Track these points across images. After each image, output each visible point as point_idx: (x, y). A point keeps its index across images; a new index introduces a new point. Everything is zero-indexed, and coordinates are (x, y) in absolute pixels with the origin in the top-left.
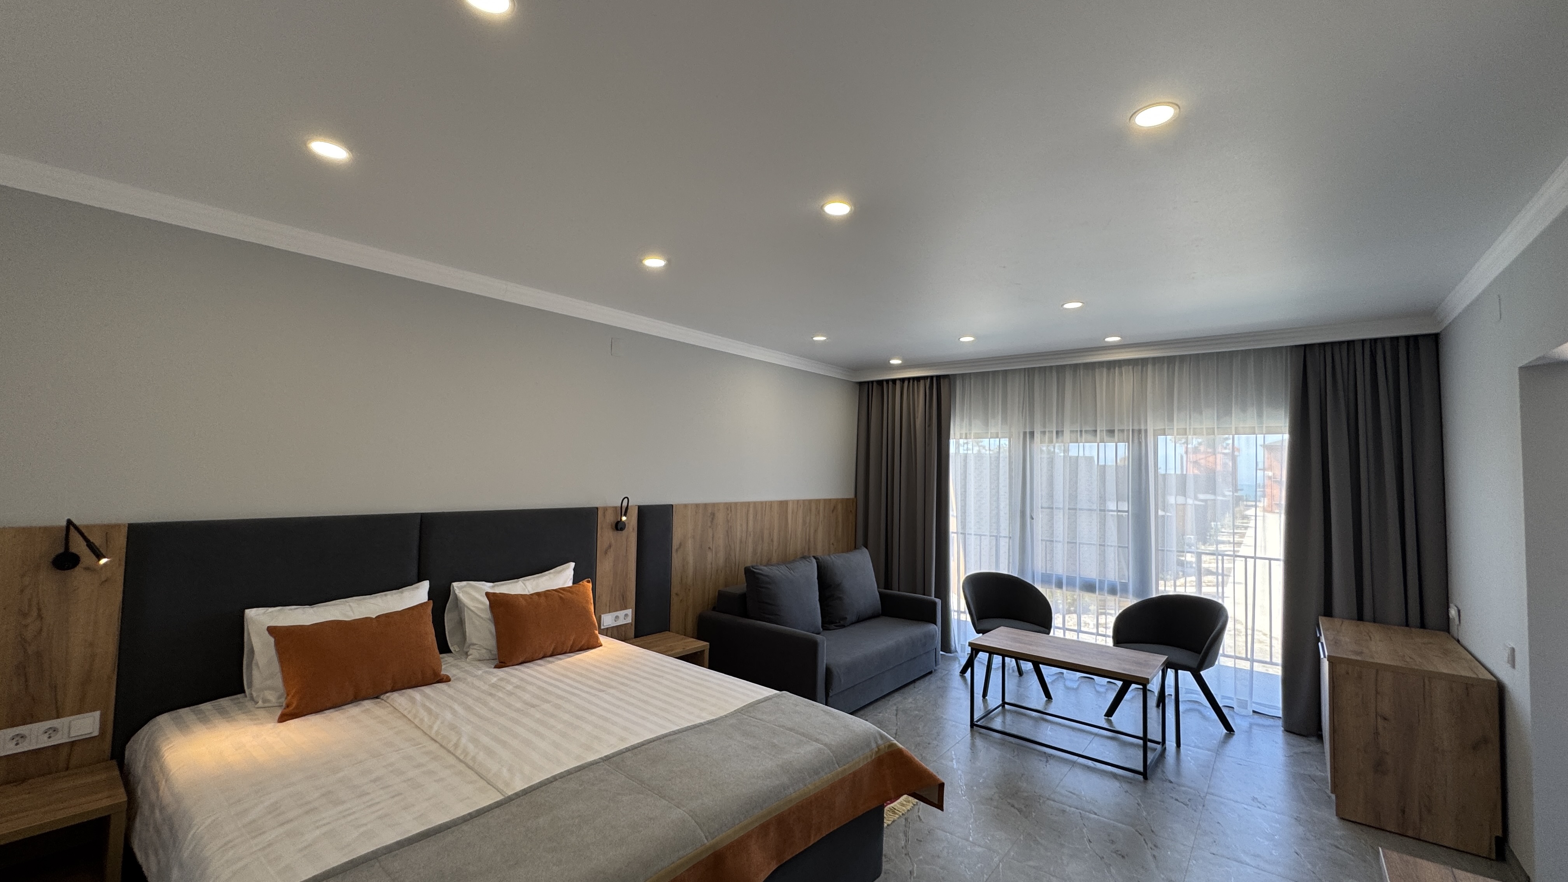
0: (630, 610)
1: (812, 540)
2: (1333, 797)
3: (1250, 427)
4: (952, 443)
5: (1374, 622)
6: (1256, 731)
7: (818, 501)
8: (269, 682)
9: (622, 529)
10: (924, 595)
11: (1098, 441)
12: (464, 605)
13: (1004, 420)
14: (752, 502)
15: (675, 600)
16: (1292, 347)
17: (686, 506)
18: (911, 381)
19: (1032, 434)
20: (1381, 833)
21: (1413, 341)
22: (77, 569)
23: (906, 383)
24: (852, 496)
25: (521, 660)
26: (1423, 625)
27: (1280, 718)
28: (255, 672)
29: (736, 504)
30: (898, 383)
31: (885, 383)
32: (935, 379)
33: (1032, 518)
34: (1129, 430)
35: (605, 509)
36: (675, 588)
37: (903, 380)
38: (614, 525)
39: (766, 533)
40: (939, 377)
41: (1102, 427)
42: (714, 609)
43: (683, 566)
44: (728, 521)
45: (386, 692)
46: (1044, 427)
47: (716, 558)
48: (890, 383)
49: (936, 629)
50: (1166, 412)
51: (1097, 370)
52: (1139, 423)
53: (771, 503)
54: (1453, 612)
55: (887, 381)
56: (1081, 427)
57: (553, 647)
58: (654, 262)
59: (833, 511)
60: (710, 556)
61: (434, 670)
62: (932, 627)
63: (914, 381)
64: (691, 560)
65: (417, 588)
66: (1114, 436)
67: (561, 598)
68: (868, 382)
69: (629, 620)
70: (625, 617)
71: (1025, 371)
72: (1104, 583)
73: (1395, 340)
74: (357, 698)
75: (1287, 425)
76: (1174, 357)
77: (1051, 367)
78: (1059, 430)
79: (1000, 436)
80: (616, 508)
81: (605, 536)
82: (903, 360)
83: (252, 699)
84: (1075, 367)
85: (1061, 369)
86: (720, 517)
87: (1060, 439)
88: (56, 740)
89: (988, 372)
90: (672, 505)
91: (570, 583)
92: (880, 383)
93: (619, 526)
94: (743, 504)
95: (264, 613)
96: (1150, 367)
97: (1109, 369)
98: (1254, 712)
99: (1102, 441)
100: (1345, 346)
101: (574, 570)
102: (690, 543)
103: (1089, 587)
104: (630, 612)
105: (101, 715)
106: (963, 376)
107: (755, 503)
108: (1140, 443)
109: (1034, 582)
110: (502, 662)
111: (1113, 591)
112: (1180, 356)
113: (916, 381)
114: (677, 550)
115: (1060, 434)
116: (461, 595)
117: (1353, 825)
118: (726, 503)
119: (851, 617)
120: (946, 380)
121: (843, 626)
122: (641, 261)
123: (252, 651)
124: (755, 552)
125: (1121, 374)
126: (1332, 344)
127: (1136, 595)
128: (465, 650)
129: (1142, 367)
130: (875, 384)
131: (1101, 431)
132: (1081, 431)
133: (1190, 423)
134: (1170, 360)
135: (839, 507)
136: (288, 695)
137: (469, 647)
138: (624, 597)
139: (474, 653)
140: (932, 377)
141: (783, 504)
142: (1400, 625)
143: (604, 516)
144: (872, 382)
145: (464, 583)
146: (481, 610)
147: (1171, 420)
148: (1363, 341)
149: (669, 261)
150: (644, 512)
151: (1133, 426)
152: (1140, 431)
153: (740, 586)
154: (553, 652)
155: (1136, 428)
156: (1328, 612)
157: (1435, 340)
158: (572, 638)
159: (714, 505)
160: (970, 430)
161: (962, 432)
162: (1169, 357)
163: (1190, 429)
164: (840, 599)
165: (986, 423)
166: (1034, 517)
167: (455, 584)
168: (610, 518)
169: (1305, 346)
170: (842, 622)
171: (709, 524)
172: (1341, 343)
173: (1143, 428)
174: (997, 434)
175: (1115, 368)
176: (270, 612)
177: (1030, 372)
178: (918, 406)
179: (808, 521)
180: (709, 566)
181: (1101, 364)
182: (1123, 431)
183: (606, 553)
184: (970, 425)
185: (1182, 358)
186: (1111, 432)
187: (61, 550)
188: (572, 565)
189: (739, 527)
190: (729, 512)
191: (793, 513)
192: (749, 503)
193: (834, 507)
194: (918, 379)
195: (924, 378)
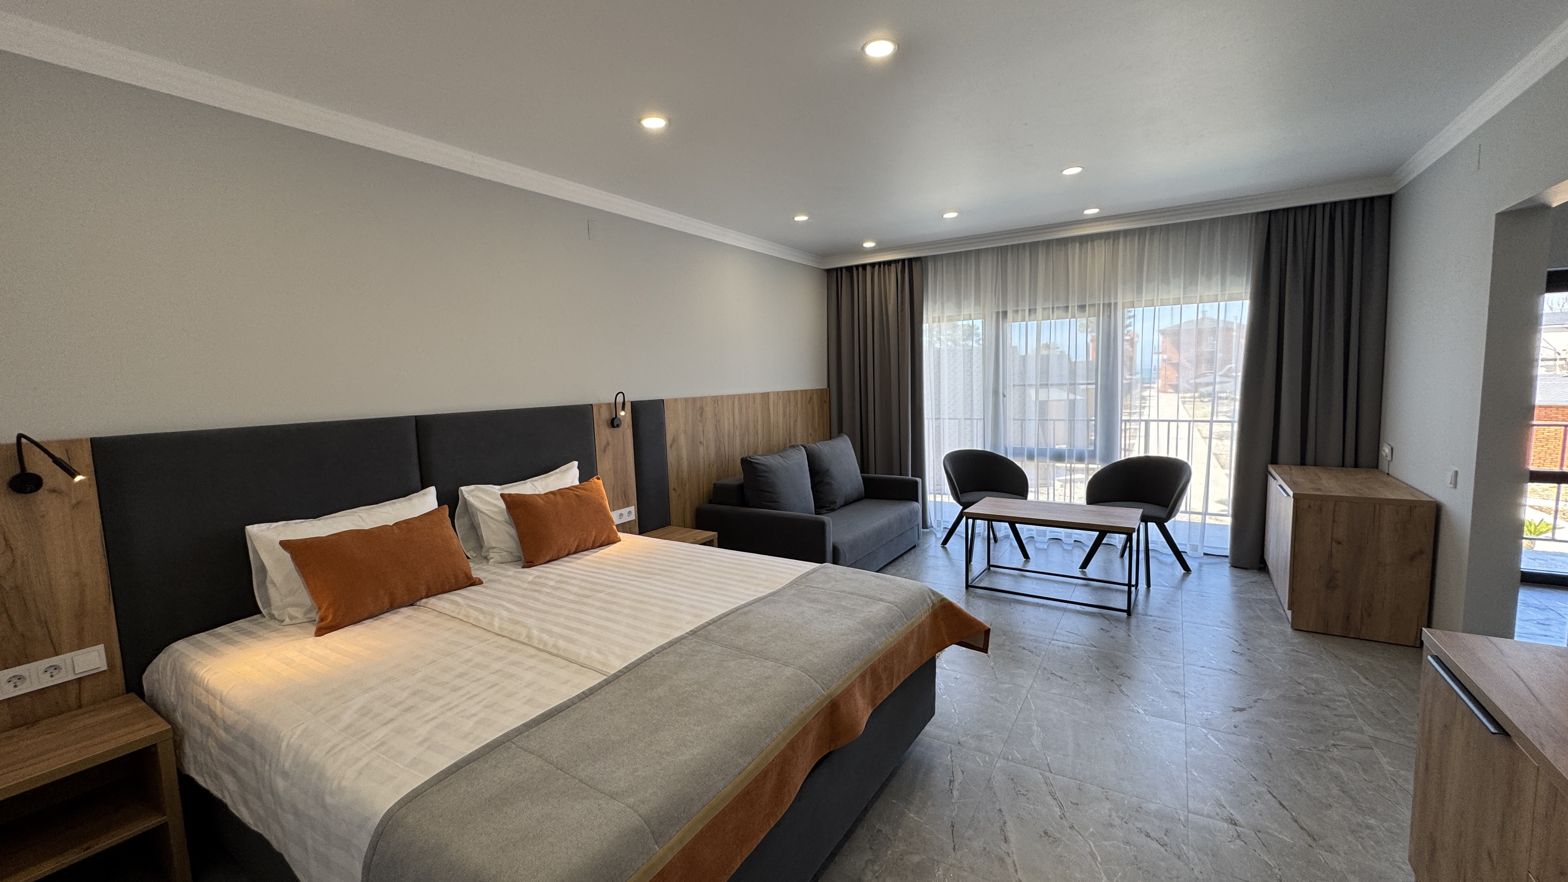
0: (633, 507)
1: (792, 430)
2: (1289, 613)
3: (1214, 295)
4: (925, 326)
5: (1315, 465)
6: (1205, 568)
7: (795, 392)
8: (289, 599)
9: (618, 426)
10: (901, 475)
11: (1070, 317)
12: (476, 509)
13: (978, 302)
14: (736, 395)
15: (673, 495)
16: (1258, 213)
17: (676, 400)
18: (882, 266)
19: (1005, 313)
20: (1328, 637)
21: (1369, 202)
22: (40, 491)
23: (877, 267)
24: (825, 387)
25: (548, 558)
26: (1356, 465)
27: (1227, 557)
28: (272, 591)
29: (722, 397)
30: (869, 269)
31: (854, 269)
32: (906, 263)
33: (1004, 396)
34: (1099, 305)
35: (600, 406)
36: (673, 483)
37: (873, 265)
38: (609, 422)
39: (751, 425)
40: (910, 260)
41: (1074, 303)
42: (710, 502)
43: (678, 462)
44: (716, 415)
45: (422, 599)
46: (1017, 305)
47: (707, 452)
48: (860, 269)
49: (918, 506)
50: (1135, 285)
51: (1070, 245)
52: (1110, 298)
53: (754, 395)
54: (1386, 450)
55: (857, 267)
56: (1053, 304)
57: (576, 543)
58: (654, 123)
59: (809, 402)
60: (702, 449)
61: (465, 573)
62: (915, 504)
63: (884, 266)
64: (684, 454)
65: (425, 494)
66: (1085, 311)
67: (577, 495)
68: (837, 269)
69: (633, 517)
70: (629, 514)
71: (998, 250)
72: (1073, 452)
73: (1353, 202)
74: (393, 606)
75: (1249, 291)
76: (1146, 228)
77: (1024, 244)
78: (1032, 307)
79: (972, 318)
80: (609, 404)
81: (602, 434)
82: (878, 243)
83: (272, 617)
84: (1048, 243)
85: (1034, 246)
86: (709, 411)
87: (1033, 317)
88: (59, 679)
89: (961, 253)
90: (663, 400)
91: (577, 483)
92: (849, 269)
93: (614, 423)
94: (728, 397)
95: (268, 528)
96: (1121, 240)
97: (1081, 244)
98: (1205, 554)
99: (1073, 317)
100: (1307, 211)
101: (578, 468)
102: (682, 438)
103: (1059, 457)
104: (633, 509)
105: (106, 648)
106: (934, 257)
107: (739, 396)
108: (1110, 316)
109: (1007, 455)
110: (529, 563)
111: (1080, 459)
112: (1151, 227)
113: (886, 266)
114: (671, 446)
115: (1032, 312)
116: (471, 499)
117: (1306, 634)
118: (713, 397)
119: (840, 501)
120: (919, 263)
121: (833, 510)
122: (639, 121)
123: (263, 569)
124: (742, 443)
125: (1093, 248)
126: (1296, 209)
127: (1103, 460)
128: (483, 554)
129: (1114, 240)
130: (844, 271)
131: (1072, 306)
132: (1053, 308)
133: (1158, 294)
134: (1141, 232)
135: (815, 396)
136: (320, 609)
137: (488, 551)
138: (625, 494)
139: (494, 556)
140: (903, 260)
141: (765, 396)
142: (1339, 466)
143: (600, 414)
144: (841, 268)
145: (472, 487)
146: (496, 512)
147: (1139, 291)
148: (1324, 205)
149: (670, 121)
150: (637, 408)
151: (1104, 300)
152: (1110, 304)
153: (737, 476)
154: (576, 549)
155: (1106, 302)
156: (1274, 461)
157: (1389, 200)
158: (594, 534)
159: (702, 398)
160: (943, 313)
161: (934, 316)
162: (1140, 229)
163: (1157, 300)
164: (830, 484)
165: (959, 305)
166: (1007, 395)
167: (463, 488)
168: (605, 415)
169: (1270, 211)
170: (832, 506)
171: (699, 419)
172: (1303, 208)
173: (1113, 301)
174: (970, 315)
175: (1087, 243)
176: (275, 527)
177: (1003, 250)
178: (890, 289)
179: (788, 413)
180: (702, 460)
181: (1073, 239)
182: (1094, 305)
183: (604, 451)
184: (943, 307)
185: (1153, 229)
186: (1082, 307)
187: (18, 471)
188: (576, 463)
189: (726, 420)
190: (716, 405)
191: (774, 405)
192: (734, 396)
193: (811, 398)
194: (889, 263)
195: (896, 262)
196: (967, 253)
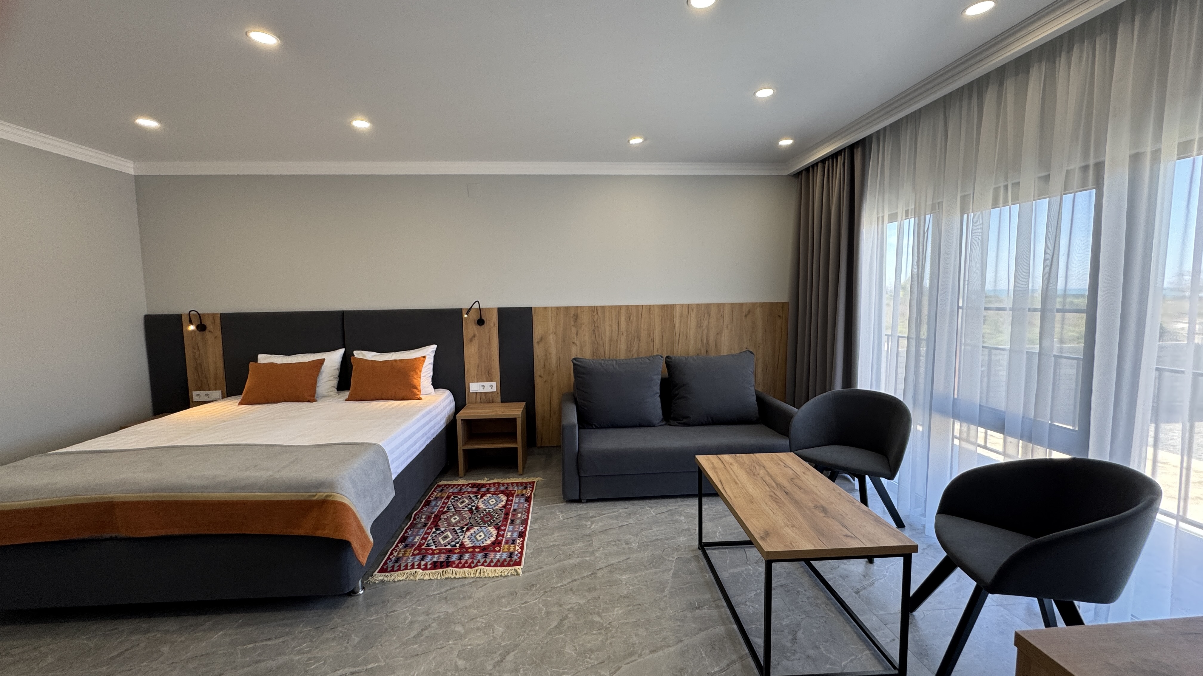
0: (495, 383)
9: (485, 324)
14: (623, 306)
15: (538, 380)
17: (546, 308)
22: (206, 331)
24: (784, 300)
29: (603, 307)
30: (820, 166)
32: (847, 151)
35: (469, 310)
36: (539, 369)
38: (477, 321)
40: (851, 147)
44: (594, 322)
64: (553, 351)
65: (338, 352)
69: (494, 389)
70: (491, 387)
81: (469, 329)
86: (585, 318)
88: (209, 399)
90: (532, 308)
93: (480, 322)
94: (611, 307)
101: (436, 348)
102: (552, 339)
105: (222, 392)
110: (348, 398)
113: (834, 159)
114: (538, 343)
120: (860, 148)
130: (804, 173)
135: (758, 311)
138: (489, 373)
140: (845, 149)
143: (467, 315)
144: (802, 171)
150: (503, 312)
159: (577, 308)
167: (355, 352)
168: (474, 316)
171: (572, 323)
179: (705, 325)
187: (199, 323)
189: (608, 328)
190: (595, 314)
191: (681, 316)
192: (620, 307)
193: (750, 311)
194: (836, 155)
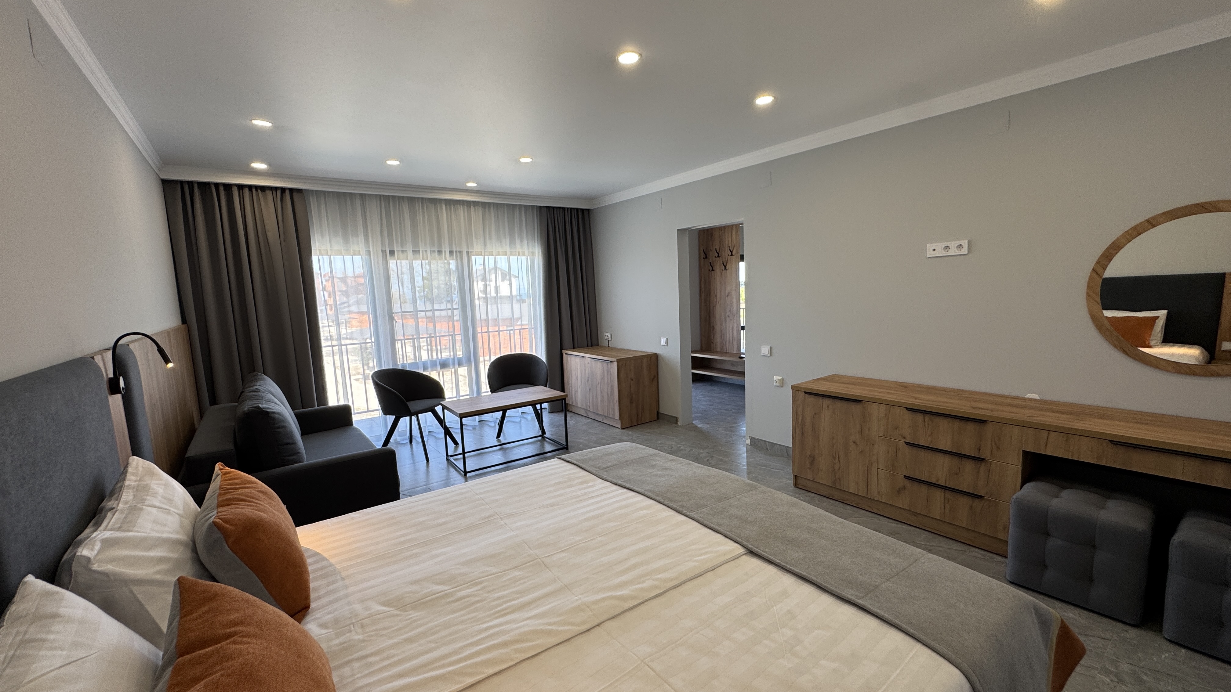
3: (524, 252)
7: (177, 329)
18: (254, 190)
19: (391, 252)
23: (246, 190)
26: (592, 345)
30: (234, 190)
31: (212, 187)
32: (286, 192)
40: (291, 190)
46: (402, 247)
48: (222, 189)
55: (217, 185)
59: (184, 342)
66: (451, 255)
68: (182, 183)
71: (380, 198)
73: (577, 210)
75: (540, 251)
77: (403, 197)
82: (269, 166)
89: (345, 193)
92: (204, 185)
103: (444, 365)
106: (317, 192)
113: (259, 191)
120: (301, 195)
125: (456, 211)
130: (195, 186)
132: (431, 251)
135: (185, 334)
140: (283, 190)
141: (169, 335)
147: (486, 243)
148: (567, 208)
156: (562, 348)
157: (589, 213)
160: (330, 247)
165: (345, 241)
172: (559, 208)
177: (385, 199)
178: (268, 217)
184: (330, 242)
195: (276, 189)
196: (352, 195)
